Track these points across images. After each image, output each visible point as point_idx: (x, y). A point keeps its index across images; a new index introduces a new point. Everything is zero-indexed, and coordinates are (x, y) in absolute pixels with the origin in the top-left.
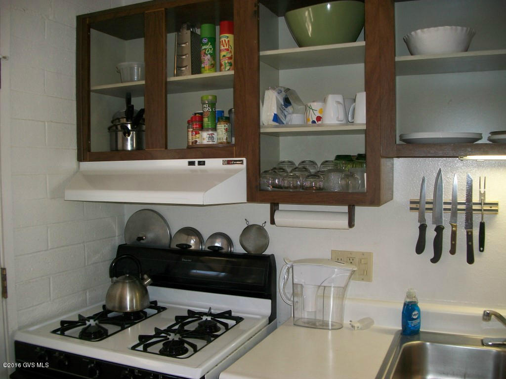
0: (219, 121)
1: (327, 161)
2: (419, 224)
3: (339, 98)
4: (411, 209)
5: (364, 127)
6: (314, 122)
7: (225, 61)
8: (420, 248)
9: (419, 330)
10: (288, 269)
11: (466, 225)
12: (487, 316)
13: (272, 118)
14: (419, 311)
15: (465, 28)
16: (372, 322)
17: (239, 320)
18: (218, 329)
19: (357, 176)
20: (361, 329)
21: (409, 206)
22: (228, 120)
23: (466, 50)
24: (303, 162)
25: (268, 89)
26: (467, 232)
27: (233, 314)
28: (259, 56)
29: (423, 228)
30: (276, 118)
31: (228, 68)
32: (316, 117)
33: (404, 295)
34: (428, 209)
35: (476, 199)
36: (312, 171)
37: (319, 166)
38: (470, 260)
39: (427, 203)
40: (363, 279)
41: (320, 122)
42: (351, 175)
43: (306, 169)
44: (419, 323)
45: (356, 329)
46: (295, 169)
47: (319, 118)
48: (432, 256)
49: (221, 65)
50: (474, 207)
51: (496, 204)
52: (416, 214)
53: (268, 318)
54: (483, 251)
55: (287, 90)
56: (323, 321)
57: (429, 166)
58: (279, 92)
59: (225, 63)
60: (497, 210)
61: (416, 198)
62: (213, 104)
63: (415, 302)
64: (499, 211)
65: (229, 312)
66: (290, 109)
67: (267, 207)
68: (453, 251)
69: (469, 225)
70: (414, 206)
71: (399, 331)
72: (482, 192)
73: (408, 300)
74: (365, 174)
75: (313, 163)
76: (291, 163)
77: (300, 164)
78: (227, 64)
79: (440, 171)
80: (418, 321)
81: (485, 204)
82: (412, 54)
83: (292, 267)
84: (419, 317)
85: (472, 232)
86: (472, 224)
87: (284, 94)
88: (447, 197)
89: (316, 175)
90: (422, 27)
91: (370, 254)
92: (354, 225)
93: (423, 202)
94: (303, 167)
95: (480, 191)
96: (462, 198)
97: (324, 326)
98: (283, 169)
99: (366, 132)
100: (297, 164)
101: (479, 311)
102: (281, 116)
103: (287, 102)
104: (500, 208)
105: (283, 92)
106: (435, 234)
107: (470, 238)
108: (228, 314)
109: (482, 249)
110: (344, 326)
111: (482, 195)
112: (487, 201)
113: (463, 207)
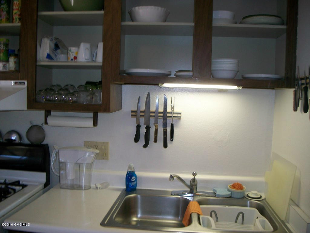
0: (10, 56)
1: (81, 86)
2: (136, 125)
3: (88, 45)
4: (132, 115)
5: (101, 64)
6: (72, 60)
7: (16, 17)
8: (137, 139)
9: (136, 188)
10: (56, 153)
11: (163, 125)
12: (172, 177)
13: (46, 56)
14: (136, 176)
15: (163, 9)
16: (108, 185)
17: (24, 186)
18: (9, 193)
19: (97, 94)
20: (102, 189)
21: (130, 114)
22: (16, 56)
23: (165, 21)
24: (67, 85)
25: (44, 37)
26: (164, 130)
27: (21, 183)
28: (37, 15)
29: (138, 127)
30: (49, 56)
31: (18, 21)
32: (73, 57)
33: (127, 168)
34: (141, 116)
35: (169, 110)
36: (71, 91)
37: (76, 88)
38: (165, 146)
39: (141, 112)
40: (103, 159)
41: (75, 60)
42: (93, 94)
43: (67, 90)
44: (136, 184)
45: (98, 188)
46: (61, 89)
47: (75, 58)
48: (144, 144)
49: (13, 19)
50: (168, 115)
51: (180, 113)
52: (134, 119)
53: (43, 185)
54: (173, 140)
55: (56, 39)
56: (79, 185)
57: (142, 90)
58: (52, 40)
59: (16, 19)
60: (181, 117)
61: (135, 109)
62: (7, 45)
63: (133, 171)
64: (182, 117)
65: (18, 182)
66: (59, 51)
67: (42, 113)
68: (156, 141)
69: (165, 125)
70: (134, 114)
71: (124, 189)
72: (173, 106)
73: (129, 170)
74: (101, 93)
75: (72, 86)
76: (59, 86)
77: (64, 87)
78: (17, 19)
79: (149, 93)
80: (135, 182)
81: (174, 113)
82: (133, 21)
83: (59, 152)
84: (136, 180)
85: (166, 130)
86: (166, 125)
87: (54, 42)
88: (153, 109)
89: (73, 94)
90: (139, 5)
91: (107, 143)
92: (97, 125)
93: (138, 112)
94: (66, 89)
95: (171, 106)
96: (161, 109)
97: (79, 187)
98: (53, 90)
99: (102, 67)
100: (63, 86)
101: (168, 175)
102: (53, 56)
103: (57, 47)
104: (182, 115)
105: (54, 40)
106: (145, 130)
107: (165, 133)
108: (17, 183)
109: (172, 139)
110: (92, 187)
111: (173, 108)
112: (175, 111)
113: (162, 115)
